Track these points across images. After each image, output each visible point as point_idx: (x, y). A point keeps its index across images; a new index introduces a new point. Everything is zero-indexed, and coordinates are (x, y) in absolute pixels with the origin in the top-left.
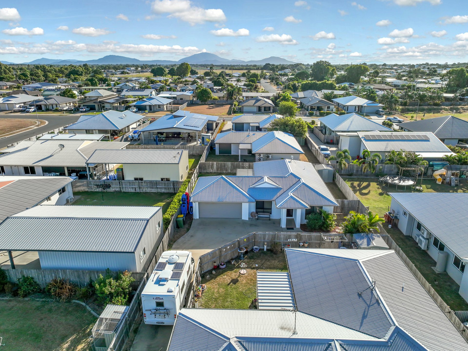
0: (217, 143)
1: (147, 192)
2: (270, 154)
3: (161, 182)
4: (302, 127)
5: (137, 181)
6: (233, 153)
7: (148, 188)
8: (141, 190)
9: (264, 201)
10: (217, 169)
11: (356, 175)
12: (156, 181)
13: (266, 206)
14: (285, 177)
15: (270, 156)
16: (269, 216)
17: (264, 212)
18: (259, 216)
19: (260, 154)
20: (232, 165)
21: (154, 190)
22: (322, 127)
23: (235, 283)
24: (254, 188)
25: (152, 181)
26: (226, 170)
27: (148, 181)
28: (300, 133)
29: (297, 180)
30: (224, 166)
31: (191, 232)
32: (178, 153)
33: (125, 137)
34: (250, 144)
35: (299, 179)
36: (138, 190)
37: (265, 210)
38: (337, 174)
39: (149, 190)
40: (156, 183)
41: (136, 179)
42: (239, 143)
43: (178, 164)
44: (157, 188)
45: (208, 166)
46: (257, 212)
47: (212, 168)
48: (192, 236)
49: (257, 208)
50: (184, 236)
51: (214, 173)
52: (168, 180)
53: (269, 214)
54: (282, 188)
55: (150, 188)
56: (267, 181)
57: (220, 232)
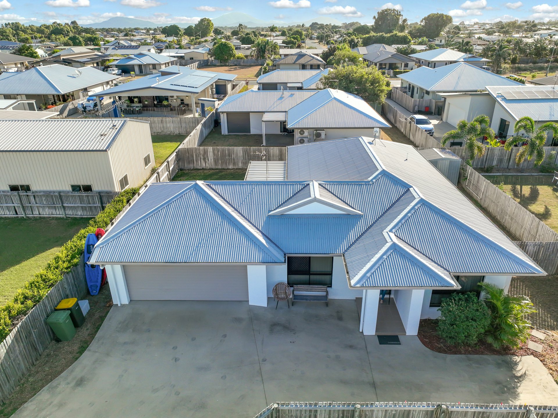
0: (223, 112)
1: (44, 218)
2: (322, 129)
3: (70, 194)
4: (379, 82)
5: (15, 193)
6: (253, 131)
7: (44, 208)
8: (29, 212)
9: (310, 257)
10: (216, 161)
11: (498, 171)
12: (60, 192)
13: (315, 267)
14: (367, 183)
15: (323, 133)
16: (324, 294)
17: (309, 283)
18: (296, 293)
19: (302, 130)
20: (245, 152)
21: (59, 213)
22: (406, 88)
24: (282, 216)
25: (50, 192)
26: (234, 164)
27: (40, 192)
28: (375, 94)
29: (402, 190)
30: (229, 155)
32: (114, 126)
33: (70, 106)
34: (285, 113)
35: (407, 188)
36: (21, 214)
37: (313, 277)
38: (470, 170)
39: (46, 213)
40: (60, 196)
41: (14, 188)
42: (264, 112)
43: (107, 151)
44: (64, 208)
45: (196, 155)
46: (290, 284)
47: (204, 159)
48: (80, 382)
49: (290, 272)
51: (210, 169)
52: (88, 188)
53: (324, 288)
54: (360, 216)
55: (49, 207)
56: (318, 196)
57: (176, 360)
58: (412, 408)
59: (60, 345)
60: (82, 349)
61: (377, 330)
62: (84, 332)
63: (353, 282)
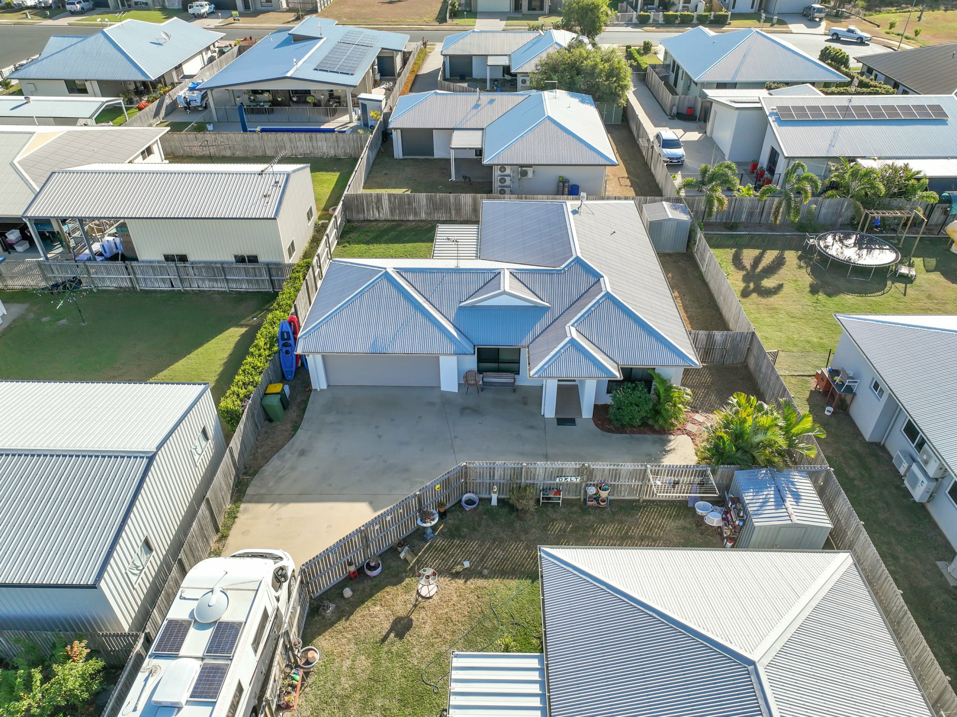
0: (395, 129)
1: (204, 291)
2: (530, 166)
3: (234, 266)
5: (172, 264)
6: (438, 154)
7: (203, 280)
8: (186, 284)
9: (499, 349)
10: (392, 211)
11: (746, 226)
12: (222, 263)
13: (503, 356)
14: (559, 272)
16: (512, 381)
17: (498, 370)
18: (485, 380)
19: (503, 167)
20: (430, 200)
21: (220, 286)
22: (669, 66)
23: (400, 635)
24: (473, 308)
25: (211, 263)
26: (416, 214)
27: (200, 262)
28: (612, 93)
30: (409, 203)
31: (302, 435)
32: (277, 182)
33: (168, 101)
34: (480, 132)
35: (598, 277)
36: (178, 287)
37: (501, 365)
38: (700, 235)
39: (206, 286)
40: (223, 268)
41: (168, 258)
42: (453, 129)
43: (275, 219)
44: (227, 280)
45: (367, 204)
46: (480, 371)
47: (378, 208)
48: (302, 453)
49: (480, 360)
50: (281, 452)
51: (385, 220)
52: (253, 259)
53: (512, 375)
54: (547, 308)
55: (210, 280)
56: (507, 289)
57: (380, 437)
58: (564, 466)
59: (273, 424)
60: (296, 428)
61: (556, 414)
62: (293, 413)
63: (532, 373)
